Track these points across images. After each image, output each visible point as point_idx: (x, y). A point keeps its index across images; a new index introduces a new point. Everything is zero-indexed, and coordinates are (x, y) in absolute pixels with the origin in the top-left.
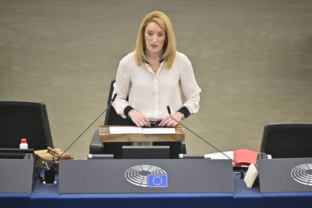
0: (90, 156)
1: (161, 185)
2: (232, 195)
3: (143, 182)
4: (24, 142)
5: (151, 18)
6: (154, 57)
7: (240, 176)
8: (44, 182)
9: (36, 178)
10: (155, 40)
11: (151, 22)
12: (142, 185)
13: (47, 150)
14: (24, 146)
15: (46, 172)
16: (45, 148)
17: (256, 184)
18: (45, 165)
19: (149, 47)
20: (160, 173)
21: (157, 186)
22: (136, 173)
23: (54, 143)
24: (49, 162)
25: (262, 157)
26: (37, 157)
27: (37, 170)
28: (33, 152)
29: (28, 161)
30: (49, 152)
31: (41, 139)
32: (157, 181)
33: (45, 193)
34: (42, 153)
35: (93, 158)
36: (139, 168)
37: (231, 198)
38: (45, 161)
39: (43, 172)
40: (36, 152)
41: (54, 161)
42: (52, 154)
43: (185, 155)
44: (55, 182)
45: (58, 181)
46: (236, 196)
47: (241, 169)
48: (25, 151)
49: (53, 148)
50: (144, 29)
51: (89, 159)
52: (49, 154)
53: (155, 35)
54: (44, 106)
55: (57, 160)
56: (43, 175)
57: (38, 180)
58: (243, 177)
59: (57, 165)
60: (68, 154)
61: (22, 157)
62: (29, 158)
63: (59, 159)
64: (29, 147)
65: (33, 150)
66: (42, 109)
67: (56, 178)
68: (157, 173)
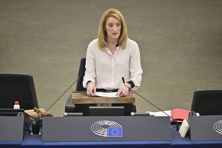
0: (66, 114)
1: (118, 135)
2: (170, 143)
4: (17, 104)
7: (176, 128)
8: (32, 134)
9: (26, 130)
12: (104, 136)
14: (17, 107)
15: (33, 126)
16: (32, 108)
17: (188, 134)
18: (32, 121)
20: (117, 127)
21: (115, 136)
22: (99, 127)
23: (39, 105)
24: (35, 119)
25: (193, 115)
26: (26, 115)
27: (26, 125)
28: (23, 111)
29: (20, 118)
30: (35, 111)
31: (30, 102)
32: (115, 132)
33: (32, 141)
34: (30, 112)
35: (68, 115)
37: (169, 145)
38: (32, 117)
39: (31, 126)
40: (26, 111)
41: (39, 117)
42: (37, 113)
43: (136, 113)
44: (40, 133)
45: (42, 133)
46: (173, 143)
47: (177, 123)
48: (17, 111)
49: (38, 108)
50: (104, 23)
51: (64, 116)
52: (35, 113)
53: (115, 26)
54: (32, 77)
55: (41, 117)
56: (31, 128)
57: (28, 132)
58: (178, 129)
59: (41, 121)
60: (49, 112)
61: (15, 115)
62: (20, 116)
63: (43, 116)
64: (20, 108)
65: (23, 109)
66: (30, 79)
67: (40, 130)
68: (115, 127)
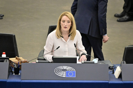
0: (37, 61)
1: (73, 76)
2: (108, 82)
3: (63, 75)
4: (4, 54)
5: (64, 14)
6: (65, 34)
7: (112, 72)
8: (14, 74)
9: (10, 72)
10: (66, 24)
11: (64, 16)
12: (63, 76)
13: (15, 58)
14: (4, 56)
15: (15, 69)
17: (120, 76)
18: (14, 65)
19: (63, 28)
20: (72, 70)
21: (71, 76)
22: (60, 70)
23: (19, 55)
24: (17, 64)
25: (124, 63)
26: (10, 61)
27: (10, 68)
28: (8, 59)
29: (6, 64)
30: (16, 59)
31: (13, 53)
33: (14, 79)
34: (13, 60)
35: (39, 62)
36: (61, 68)
37: (107, 83)
38: (15, 63)
39: (13, 69)
40: (10, 59)
41: (19, 63)
42: (18, 60)
44: (19, 74)
45: (21, 73)
46: (110, 82)
47: (113, 69)
48: (4, 58)
49: (19, 57)
51: (36, 62)
52: (16, 60)
53: (66, 22)
54: (14, 36)
55: (21, 63)
56: (13, 71)
57: (11, 73)
58: (113, 73)
59: (20, 66)
61: (3, 61)
62: (6, 62)
63: (21, 62)
64: (6, 56)
65: (8, 58)
66: (13, 38)
67: (20, 72)
68: (70, 70)
